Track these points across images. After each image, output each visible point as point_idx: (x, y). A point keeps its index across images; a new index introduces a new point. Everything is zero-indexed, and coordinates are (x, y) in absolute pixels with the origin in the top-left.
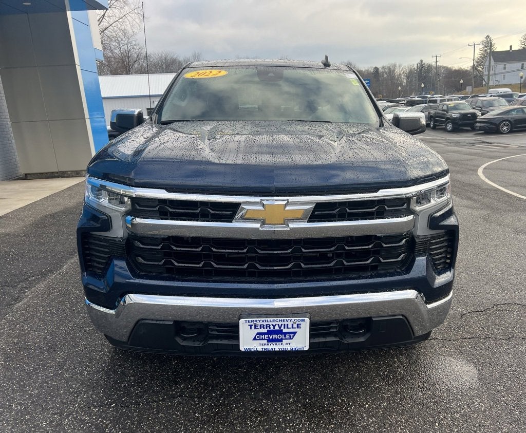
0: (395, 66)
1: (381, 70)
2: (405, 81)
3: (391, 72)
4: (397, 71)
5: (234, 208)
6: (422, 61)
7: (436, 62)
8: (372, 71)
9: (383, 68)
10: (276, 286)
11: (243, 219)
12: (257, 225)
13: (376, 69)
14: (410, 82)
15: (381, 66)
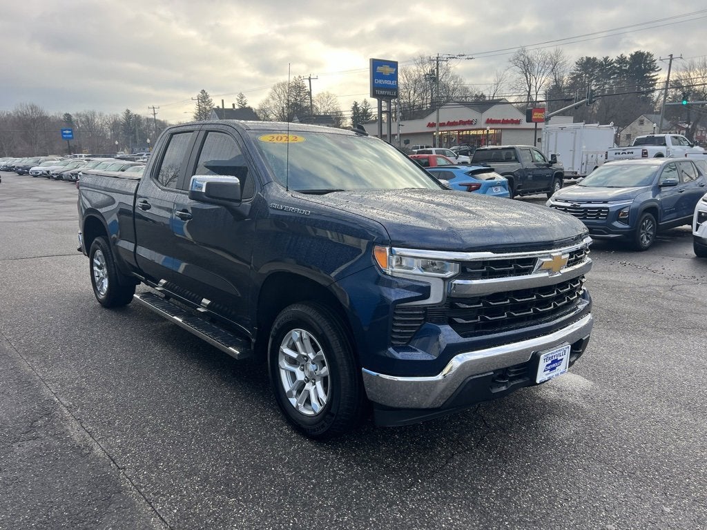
0: (94, 114)
1: (74, 118)
2: (109, 134)
3: (89, 121)
4: (98, 121)
5: (532, 261)
6: (128, 111)
7: (155, 114)
8: (62, 118)
9: (77, 115)
10: (558, 321)
11: (541, 270)
12: (547, 274)
13: (68, 116)
14: (116, 136)
15: (75, 113)
